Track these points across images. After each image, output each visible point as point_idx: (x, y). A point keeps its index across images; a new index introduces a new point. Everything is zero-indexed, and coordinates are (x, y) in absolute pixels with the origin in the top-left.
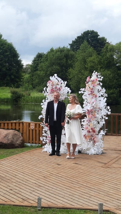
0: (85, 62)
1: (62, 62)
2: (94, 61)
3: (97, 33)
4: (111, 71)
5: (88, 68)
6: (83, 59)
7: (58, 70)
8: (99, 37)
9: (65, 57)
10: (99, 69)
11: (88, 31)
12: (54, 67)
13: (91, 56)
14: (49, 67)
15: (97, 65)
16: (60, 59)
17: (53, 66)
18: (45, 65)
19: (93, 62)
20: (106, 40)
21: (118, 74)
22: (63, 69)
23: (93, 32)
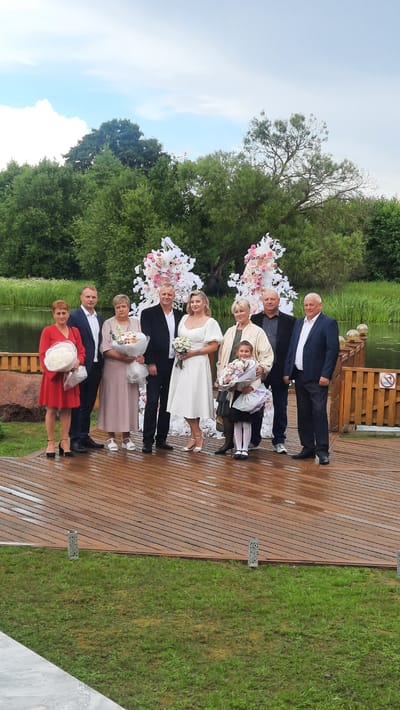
0: (118, 202)
1: (53, 201)
2: (141, 199)
3: (138, 128)
4: (184, 228)
5: (125, 218)
6: (112, 193)
7: (42, 219)
8: (141, 138)
9: (60, 186)
10: (155, 221)
11: (115, 121)
12: (33, 211)
13: (135, 188)
14: (18, 211)
15: (150, 213)
16: (48, 193)
17: (29, 209)
18: (8, 207)
19: (140, 204)
20: (159, 148)
21: (203, 237)
22: (56, 219)
23: (126, 124)
